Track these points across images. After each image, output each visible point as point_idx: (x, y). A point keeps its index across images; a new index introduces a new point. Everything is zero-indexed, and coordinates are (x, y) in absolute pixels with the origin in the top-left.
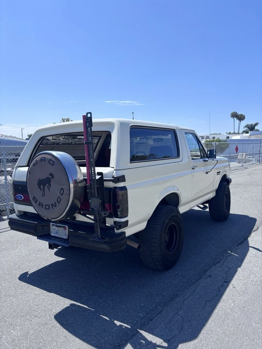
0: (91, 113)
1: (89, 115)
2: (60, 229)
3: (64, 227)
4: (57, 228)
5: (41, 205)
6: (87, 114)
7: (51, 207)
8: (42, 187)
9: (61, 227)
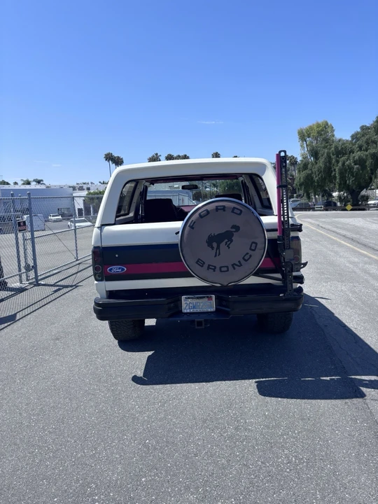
0: (285, 152)
1: (283, 154)
2: (200, 301)
3: (208, 297)
4: (198, 300)
5: (211, 268)
6: (280, 152)
7: (230, 268)
8: (215, 245)
9: (204, 297)
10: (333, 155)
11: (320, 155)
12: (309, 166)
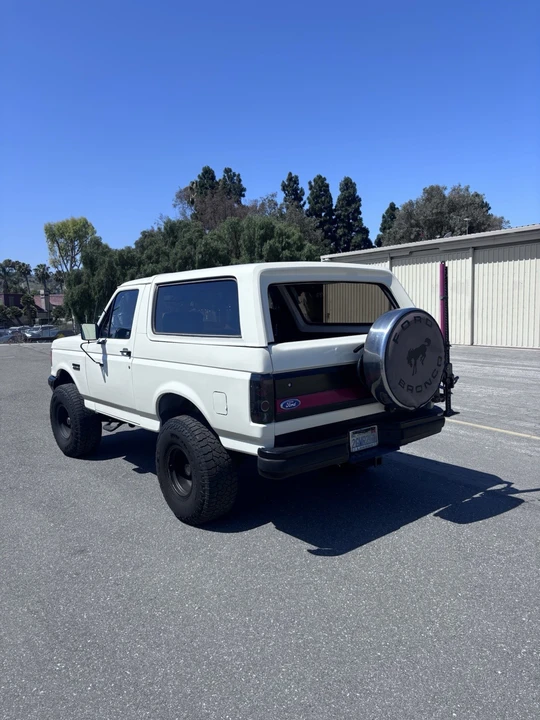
3: (371, 429)
4: (363, 435)
5: (410, 388)
8: (413, 361)
10: (117, 265)
11: (98, 264)
12: (84, 278)
